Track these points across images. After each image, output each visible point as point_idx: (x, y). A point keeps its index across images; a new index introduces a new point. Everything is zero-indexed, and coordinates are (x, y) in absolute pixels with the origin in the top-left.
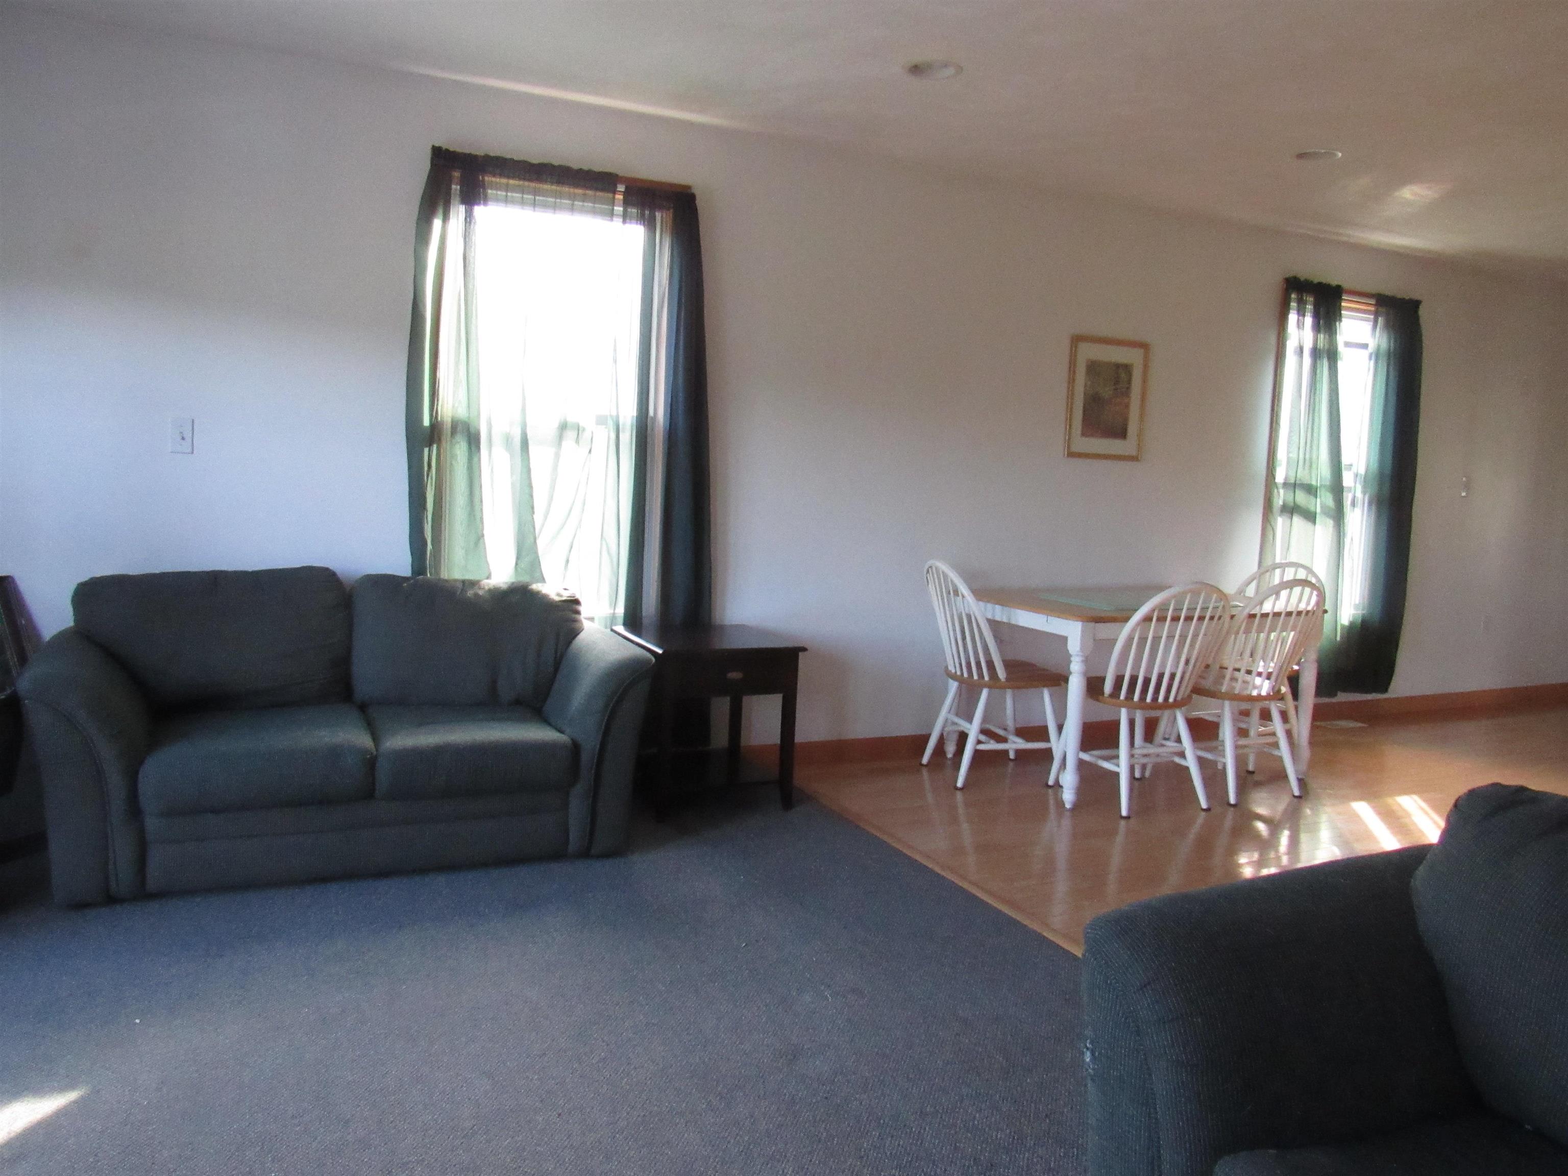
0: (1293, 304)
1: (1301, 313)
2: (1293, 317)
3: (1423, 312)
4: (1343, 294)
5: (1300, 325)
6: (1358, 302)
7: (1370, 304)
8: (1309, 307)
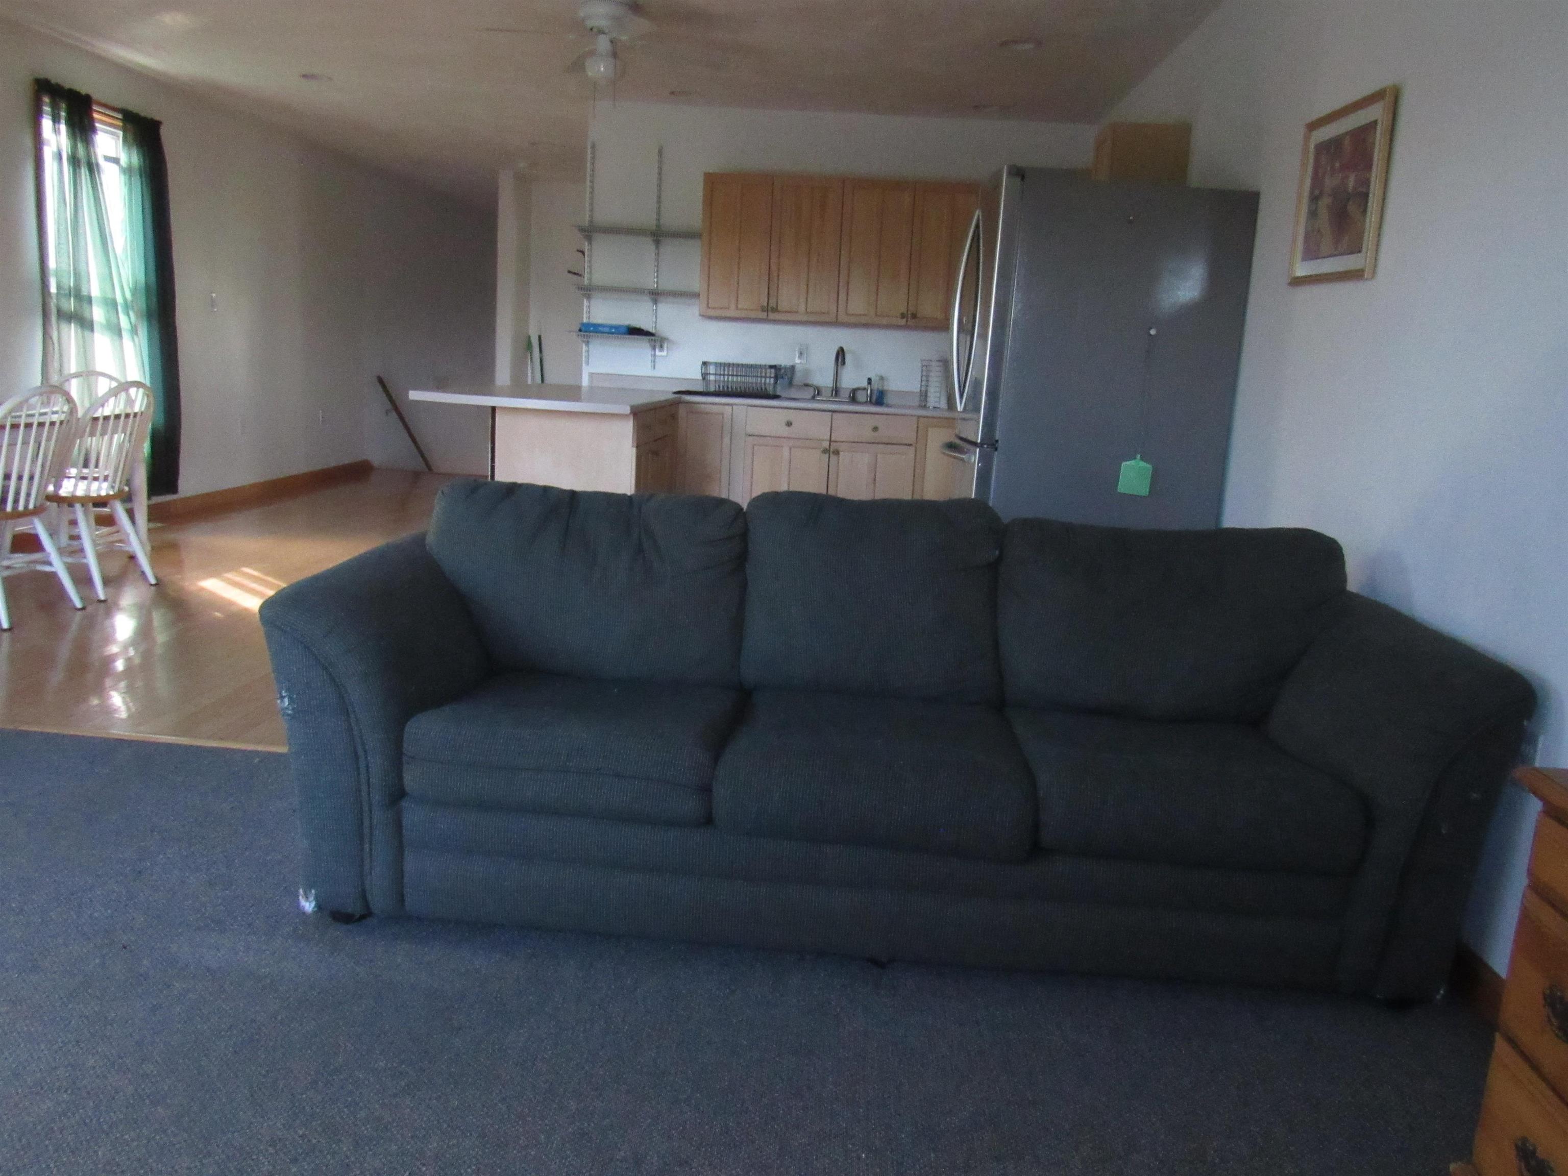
0: (47, 109)
1: (56, 120)
2: (47, 123)
3: (164, 131)
4: (94, 105)
5: (56, 131)
6: (109, 116)
7: (117, 118)
8: (63, 114)
